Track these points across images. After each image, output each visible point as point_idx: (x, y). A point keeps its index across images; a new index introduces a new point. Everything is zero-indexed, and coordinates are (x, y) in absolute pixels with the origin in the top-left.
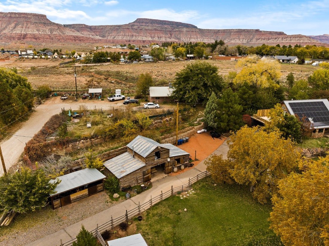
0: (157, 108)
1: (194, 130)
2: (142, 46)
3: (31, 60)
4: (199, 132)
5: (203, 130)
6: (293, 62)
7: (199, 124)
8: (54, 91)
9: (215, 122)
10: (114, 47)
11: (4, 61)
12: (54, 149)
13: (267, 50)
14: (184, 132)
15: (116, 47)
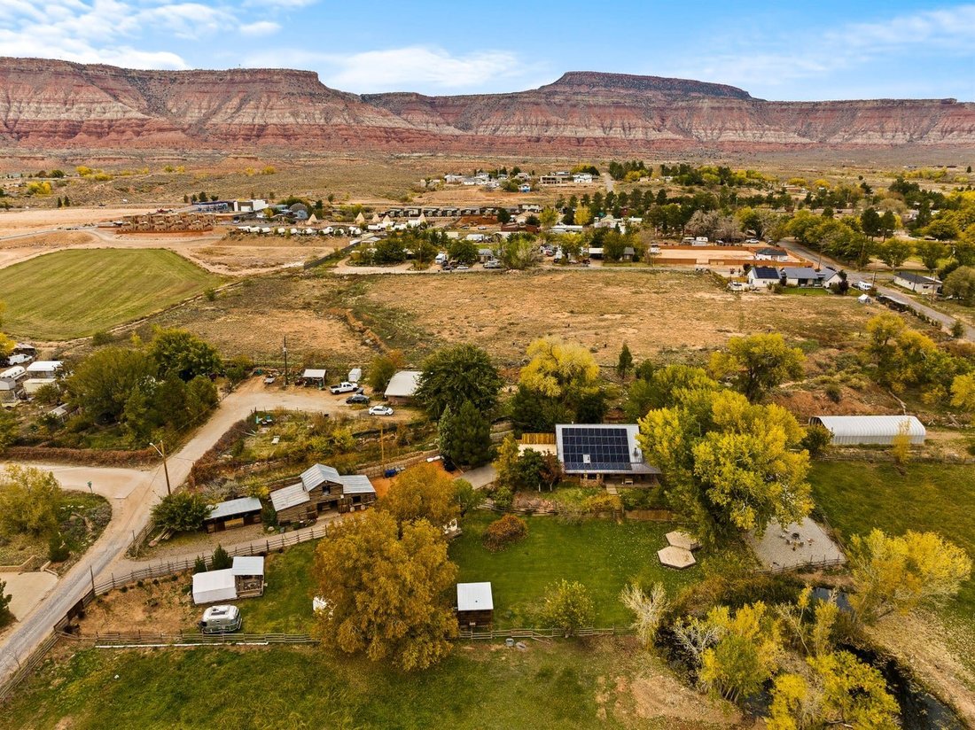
0: (387, 415)
1: (421, 456)
2: (544, 179)
3: (254, 238)
4: (430, 460)
5: (439, 457)
6: (827, 284)
7: (434, 447)
8: (257, 366)
9: (447, 449)
10: (469, 183)
11: (202, 235)
12: (223, 471)
13: (814, 232)
14: (403, 459)
15: (473, 183)
